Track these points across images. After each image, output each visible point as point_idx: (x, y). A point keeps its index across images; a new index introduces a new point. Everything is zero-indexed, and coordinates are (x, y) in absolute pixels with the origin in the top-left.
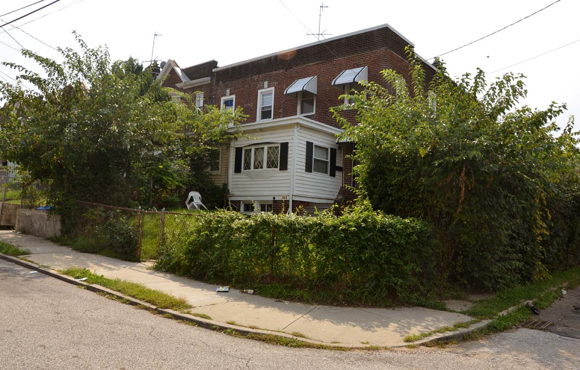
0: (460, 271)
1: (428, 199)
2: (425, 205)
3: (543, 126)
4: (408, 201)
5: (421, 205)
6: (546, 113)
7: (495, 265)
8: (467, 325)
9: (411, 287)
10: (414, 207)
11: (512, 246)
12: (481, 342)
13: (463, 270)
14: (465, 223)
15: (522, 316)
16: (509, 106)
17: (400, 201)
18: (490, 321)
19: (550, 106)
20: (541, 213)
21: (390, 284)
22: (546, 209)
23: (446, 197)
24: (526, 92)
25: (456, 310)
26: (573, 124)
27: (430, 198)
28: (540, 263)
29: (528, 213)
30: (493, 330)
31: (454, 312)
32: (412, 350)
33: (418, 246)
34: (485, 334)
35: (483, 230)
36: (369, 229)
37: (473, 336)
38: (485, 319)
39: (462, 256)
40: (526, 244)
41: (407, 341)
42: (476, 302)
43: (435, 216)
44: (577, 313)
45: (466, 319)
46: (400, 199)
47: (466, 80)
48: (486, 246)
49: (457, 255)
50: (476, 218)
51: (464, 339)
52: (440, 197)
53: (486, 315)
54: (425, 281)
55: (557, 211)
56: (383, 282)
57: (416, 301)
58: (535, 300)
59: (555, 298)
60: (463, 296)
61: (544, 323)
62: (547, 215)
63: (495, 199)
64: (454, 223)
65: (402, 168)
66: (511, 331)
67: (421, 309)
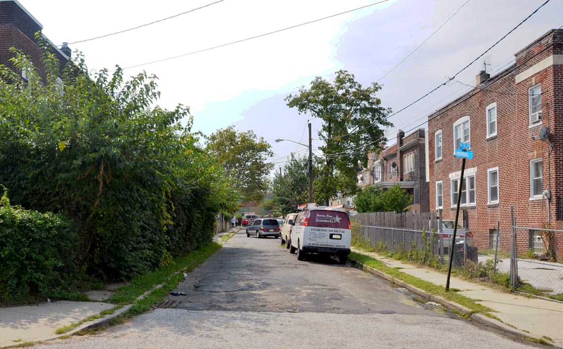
0: (97, 263)
1: (65, 193)
2: (62, 198)
3: (170, 125)
4: (44, 194)
5: (57, 198)
6: (174, 114)
7: (129, 255)
8: (111, 312)
9: (52, 282)
10: (50, 201)
11: (143, 237)
12: (126, 324)
13: (100, 261)
14: (101, 215)
15: (156, 299)
16: (144, 106)
17: (35, 195)
18: (130, 306)
19: (177, 107)
20: (166, 205)
21: (33, 280)
22: (171, 202)
23: (84, 191)
24: (160, 94)
25: (98, 300)
26: (192, 123)
27: (67, 192)
28: (166, 251)
29: (156, 205)
30: (134, 313)
31: (97, 301)
32: (65, 340)
33: (57, 240)
34: (128, 318)
35: (118, 222)
36: (7, 225)
37: (118, 320)
38: (127, 305)
39: (99, 249)
40: (155, 234)
41: (59, 332)
42: (115, 291)
43: (72, 209)
44: (196, 291)
45: (110, 306)
46: (34, 193)
47: (104, 75)
48: (121, 238)
49: (93, 247)
50: (112, 211)
51: (111, 324)
52: (77, 191)
53: (127, 301)
54: (65, 275)
55: (179, 203)
56: (25, 278)
57: (59, 295)
58: (164, 283)
59: (179, 280)
60: (101, 286)
61: (174, 302)
62: (171, 207)
63: (129, 193)
64: (92, 216)
65: (37, 160)
66: (149, 312)
67: (65, 302)
